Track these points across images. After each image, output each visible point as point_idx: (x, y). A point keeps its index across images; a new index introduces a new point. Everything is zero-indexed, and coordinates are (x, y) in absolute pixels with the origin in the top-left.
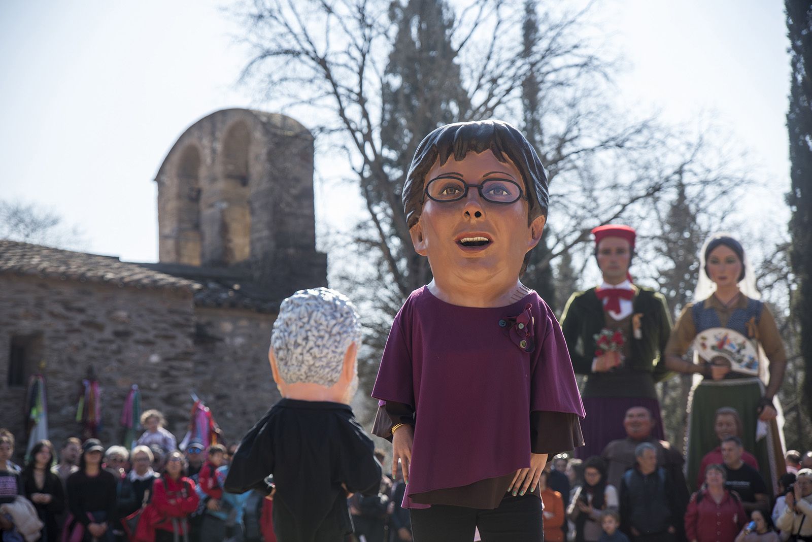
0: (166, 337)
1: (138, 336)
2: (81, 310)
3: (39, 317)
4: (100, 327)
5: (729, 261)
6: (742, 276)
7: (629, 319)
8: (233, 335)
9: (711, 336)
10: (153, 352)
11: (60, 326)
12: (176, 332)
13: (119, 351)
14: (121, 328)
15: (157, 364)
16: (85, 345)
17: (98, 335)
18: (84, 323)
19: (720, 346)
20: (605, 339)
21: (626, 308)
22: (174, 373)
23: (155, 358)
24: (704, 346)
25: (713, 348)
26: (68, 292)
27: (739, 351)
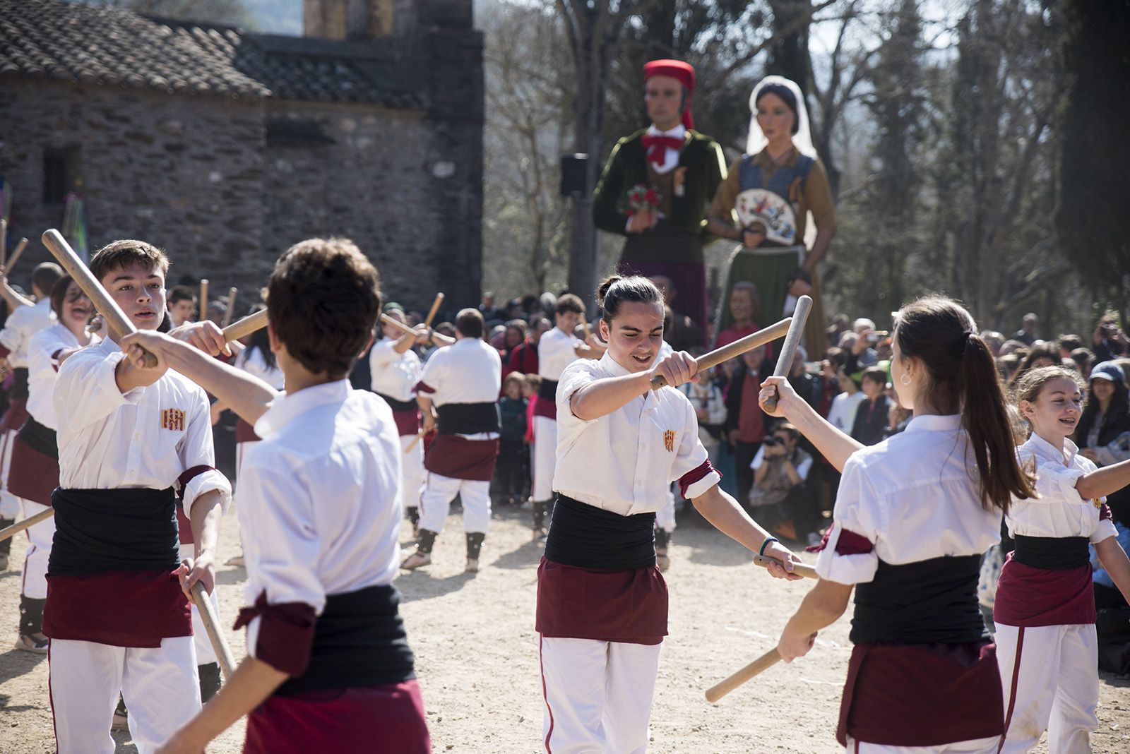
0: (229, 152)
1: (195, 150)
2: (125, 120)
3: (75, 128)
4: (148, 140)
5: (777, 112)
6: (795, 129)
7: (671, 173)
8: (356, 135)
9: (751, 197)
10: (213, 169)
11: (101, 137)
12: (242, 146)
13: (171, 168)
14: (173, 141)
15: (218, 184)
16: (130, 160)
17: (146, 149)
18: (128, 135)
19: (758, 211)
20: (638, 198)
21: (672, 158)
22: (238, 194)
23: (215, 177)
24: (743, 208)
25: (752, 212)
26: (109, 98)
27: (777, 217)
